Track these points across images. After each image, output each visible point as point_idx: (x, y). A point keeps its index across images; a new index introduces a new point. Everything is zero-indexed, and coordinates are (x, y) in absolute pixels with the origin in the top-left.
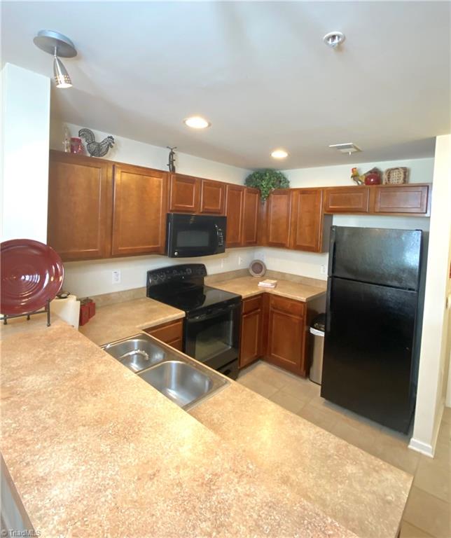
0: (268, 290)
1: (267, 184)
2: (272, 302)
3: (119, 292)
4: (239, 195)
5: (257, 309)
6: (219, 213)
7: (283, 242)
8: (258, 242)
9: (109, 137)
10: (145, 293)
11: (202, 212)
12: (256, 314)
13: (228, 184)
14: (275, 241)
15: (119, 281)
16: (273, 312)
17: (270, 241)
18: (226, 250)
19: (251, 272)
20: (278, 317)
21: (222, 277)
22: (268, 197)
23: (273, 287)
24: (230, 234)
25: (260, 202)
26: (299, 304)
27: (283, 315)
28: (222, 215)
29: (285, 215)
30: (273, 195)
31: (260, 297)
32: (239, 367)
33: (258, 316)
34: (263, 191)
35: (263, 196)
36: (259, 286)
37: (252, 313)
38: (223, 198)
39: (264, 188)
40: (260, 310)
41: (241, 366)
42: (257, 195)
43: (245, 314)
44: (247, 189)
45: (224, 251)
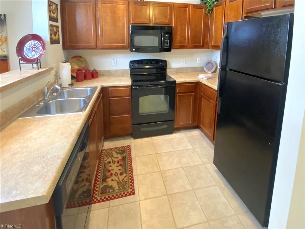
0: (201, 81)
2: (203, 90)
3: (115, 70)
4: (185, 11)
5: (192, 92)
6: (170, 24)
8: (205, 46)
10: (129, 73)
11: (154, 24)
12: (191, 95)
13: (175, 3)
14: (215, 45)
16: (202, 96)
17: (213, 44)
18: (172, 50)
19: (205, 69)
20: (205, 100)
22: (212, 10)
23: (206, 79)
24: (177, 38)
25: (206, 15)
26: (215, 92)
27: (207, 99)
28: (171, 25)
29: (221, 22)
30: (215, 8)
31: (194, 84)
32: (175, 127)
33: (192, 97)
34: (208, 6)
35: (207, 10)
36: (198, 77)
37: (186, 94)
38: (172, 14)
39: (209, 3)
40: (194, 93)
41: (177, 127)
42: (203, 9)
43: (179, 93)
44: (192, 5)
45: (170, 51)
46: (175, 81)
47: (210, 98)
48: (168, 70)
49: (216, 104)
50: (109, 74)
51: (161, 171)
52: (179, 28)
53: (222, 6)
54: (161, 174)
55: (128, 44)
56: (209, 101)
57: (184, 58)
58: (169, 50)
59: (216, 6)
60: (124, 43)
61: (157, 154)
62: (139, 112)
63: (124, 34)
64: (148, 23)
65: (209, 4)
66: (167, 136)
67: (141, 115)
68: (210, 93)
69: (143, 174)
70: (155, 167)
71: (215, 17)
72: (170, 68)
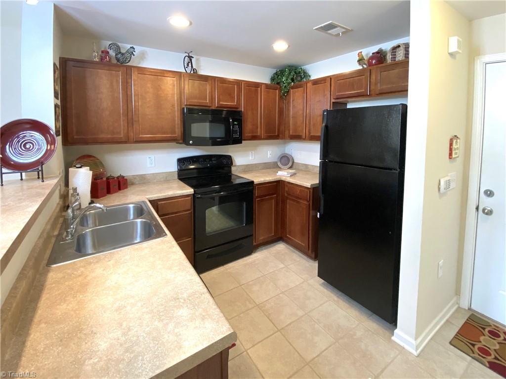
0: (283, 178)
1: (287, 80)
2: (286, 189)
3: (153, 174)
4: (257, 91)
5: (273, 194)
6: (238, 108)
7: (301, 134)
8: (280, 135)
9: (131, 48)
10: (176, 176)
11: (218, 107)
12: (271, 199)
13: (243, 81)
14: (294, 134)
15: (153, 165)
16: (287, 198)
17: (291, 133)
18: (243, 142)
19: (279, 164)
20: (291, 202)
21: (249, 168)
22: (288, 92)
23: (289, 175)
24: (248, 127)
25: (281, 97)
26: (306, 190)
27: (294, 201)
28: (239, 110)
29: (302, 107)
30: (292, 90)
31: (275, 184)
32: (255, 244)
33: (273, 200)
34: (283, 87)
35: (283, 92)
36: (277, 174)
37: (267, 197)
38: (240, 94)
39: (284, 83)
40: (275, 195)
41: (257, 243)
42: (277, 91)
43: (258, 197)
44: (265, 85)
45: (241, 143)
46: (253, 182)
47: (301, 199)
48: (233, 169)
49: (309, 204)
50: (144, 180)
51: (257, 305)
52: (250, 113)
53: (302, 88)
54: (260, 309)
55: (180, 134)
56: (298, 202)
57: (253, 152)
58: (238, 141)
59: (293, 88)
60: (175, 133)
61: (242, 286)
62: (205, 231)
63: (174, 120)
64: (209, 105)
65: (285, 85)
66: (245, 259)
67: (208, 235)
68: (299, 191)
69: (236, 316)
70: (247, 302)
71: (293, 101)
72: (235, 166)
